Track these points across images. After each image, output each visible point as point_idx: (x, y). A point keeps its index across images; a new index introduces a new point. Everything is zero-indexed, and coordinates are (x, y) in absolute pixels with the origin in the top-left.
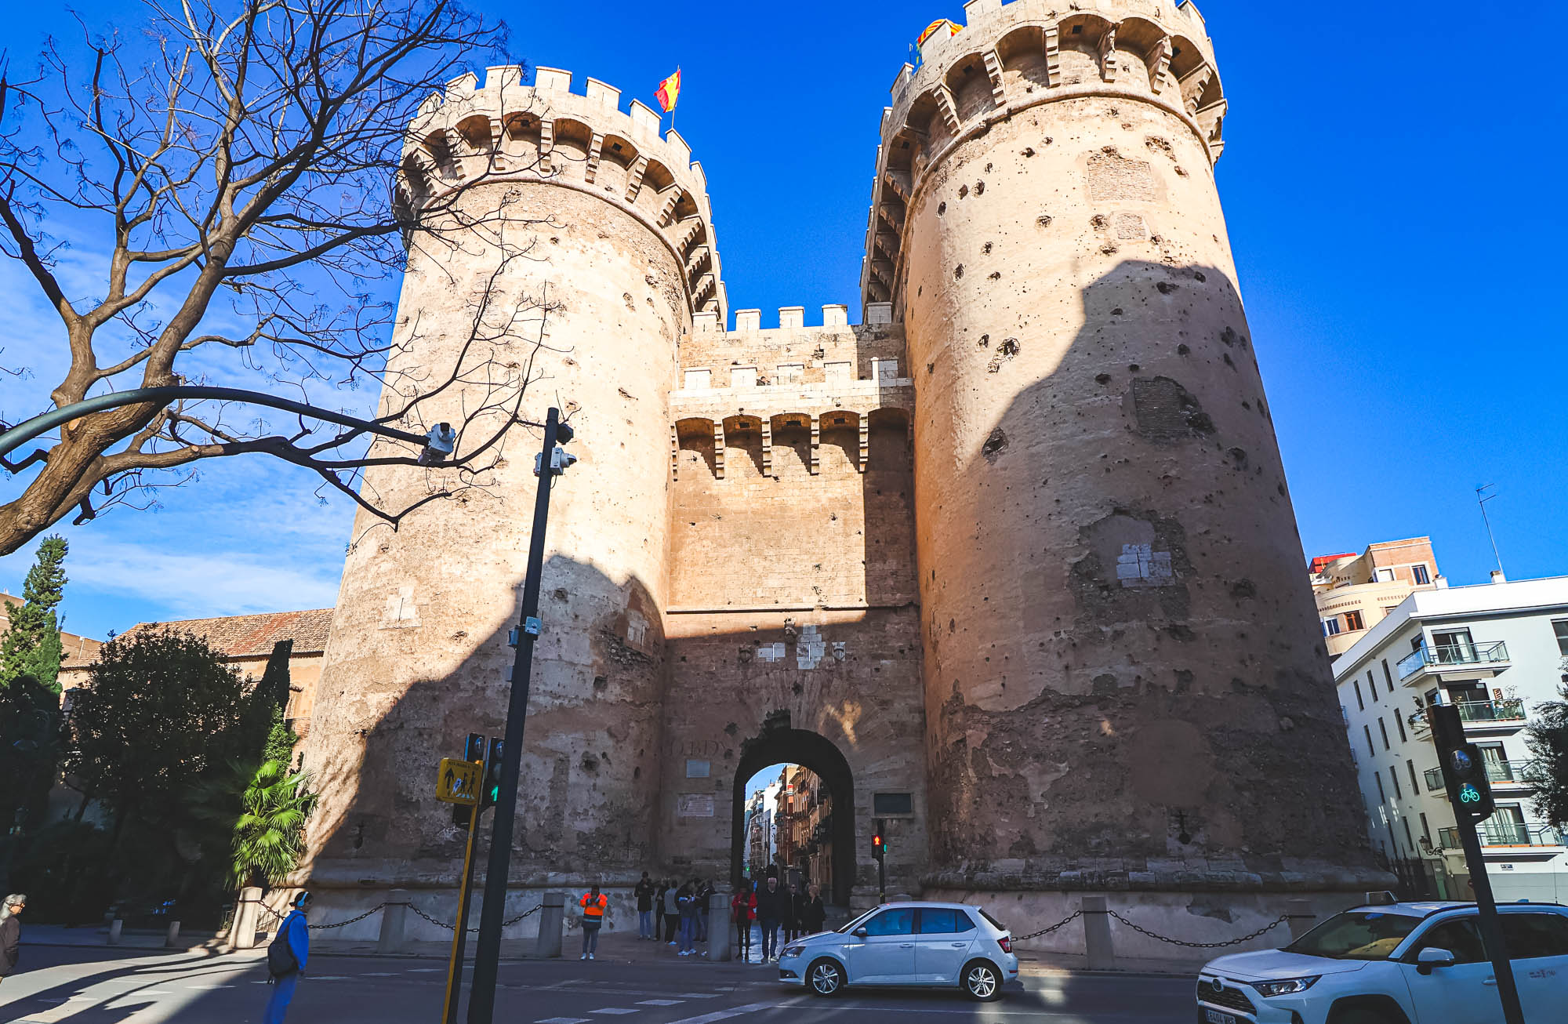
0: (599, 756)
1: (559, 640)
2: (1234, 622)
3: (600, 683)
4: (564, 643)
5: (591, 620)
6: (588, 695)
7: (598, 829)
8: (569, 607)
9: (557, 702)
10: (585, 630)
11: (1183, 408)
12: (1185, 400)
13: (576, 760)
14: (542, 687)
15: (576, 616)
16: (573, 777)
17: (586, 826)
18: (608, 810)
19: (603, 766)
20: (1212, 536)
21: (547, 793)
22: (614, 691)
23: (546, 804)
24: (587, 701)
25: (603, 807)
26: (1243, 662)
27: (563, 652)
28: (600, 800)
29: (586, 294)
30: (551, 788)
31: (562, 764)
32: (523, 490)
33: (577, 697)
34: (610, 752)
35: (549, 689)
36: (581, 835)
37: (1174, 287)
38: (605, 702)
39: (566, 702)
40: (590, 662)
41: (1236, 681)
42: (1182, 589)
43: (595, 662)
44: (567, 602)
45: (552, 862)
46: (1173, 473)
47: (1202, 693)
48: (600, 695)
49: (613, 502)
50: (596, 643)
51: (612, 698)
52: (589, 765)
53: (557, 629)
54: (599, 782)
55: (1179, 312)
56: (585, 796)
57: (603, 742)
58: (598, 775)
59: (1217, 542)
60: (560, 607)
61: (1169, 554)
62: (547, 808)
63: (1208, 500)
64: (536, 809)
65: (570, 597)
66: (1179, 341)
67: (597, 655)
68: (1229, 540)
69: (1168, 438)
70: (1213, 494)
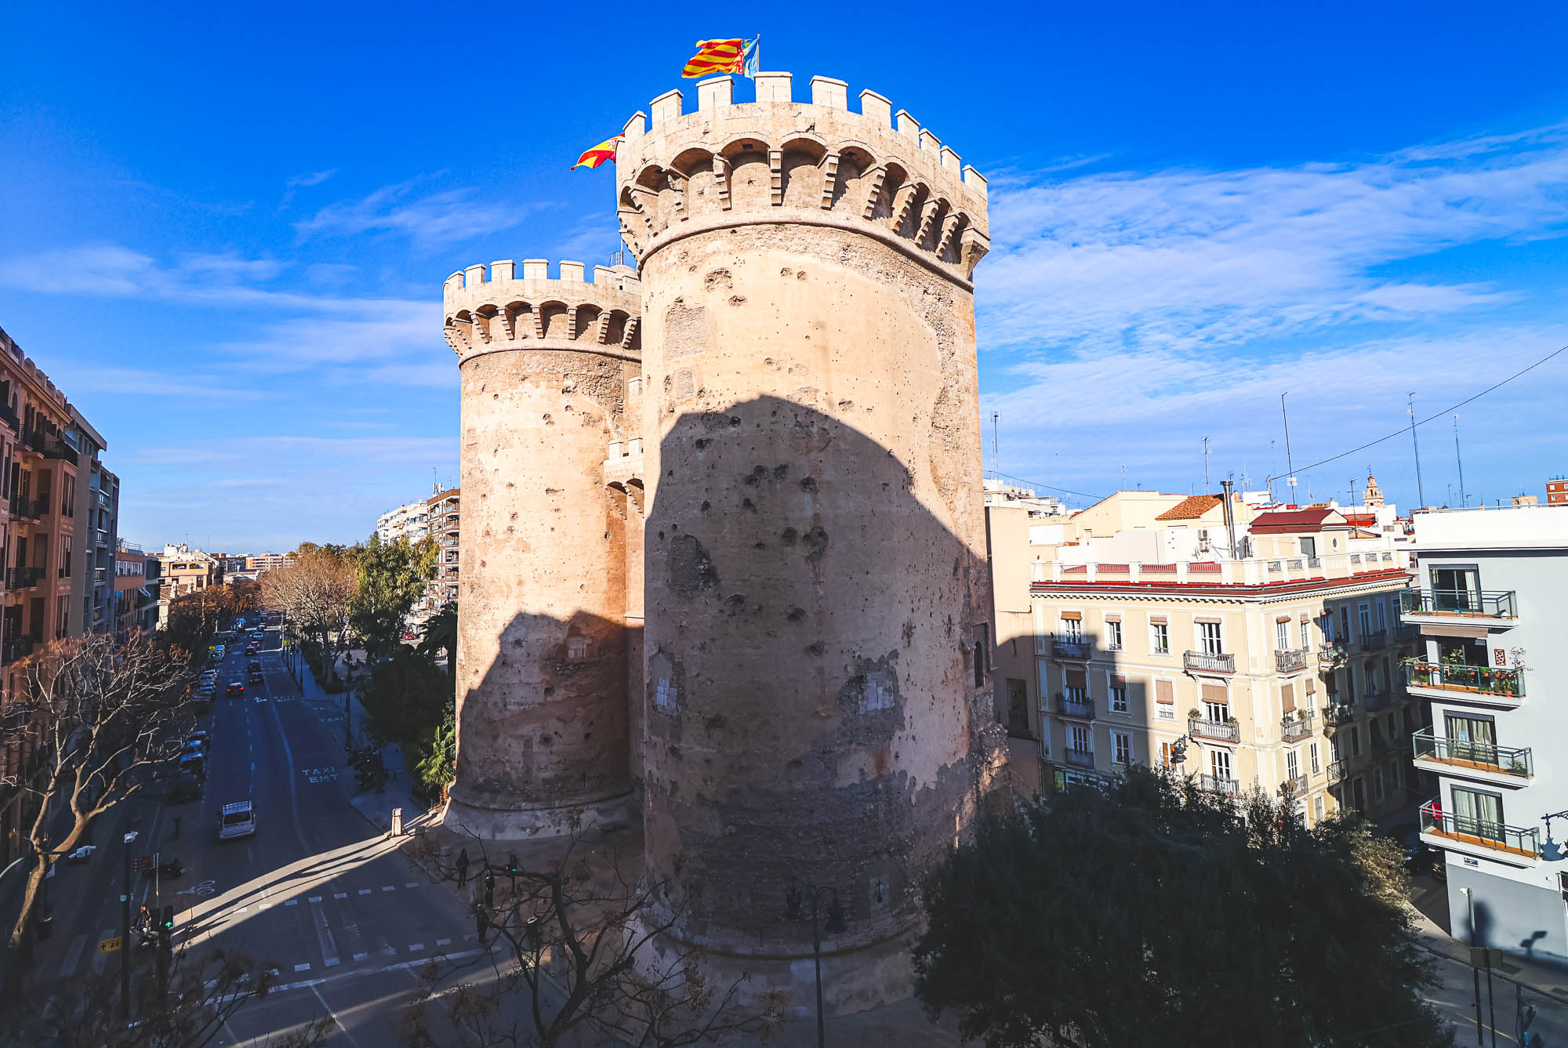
0: (552, 734)
1: (519, 671)
2: (705, 750)
3: (548, 691)
4: (523, 672)
5: (538, 654)
6: (541, 700)
7: (556, 775)
8: (523, 650)
9: (522, 708)
10: (535, 662)
11: (701, 562)
12: (701, 554)
13: (537, 739)
14: (512, 701)
15: (529, 654)
16: (535, 749)
17: (546, 775)
18: (563, 764)
19: (556, 739)
20: (701, 678)
21: (521, 759)
22: (560, 694)
23: (521, 765)
24: (540, 704)
25: (558, 763)
26: (705, 781)
27: (522, 678)
28: (555, 759)
29: (516, 431)
30: (523, 756)
31: (528, 743)
32: (493, 581)
33: (533, 703)
34: (560, 731)
35: (517, 700)
36: (544, 780)
37: (709, 441)
38: (554, 702)
39: (527, 707)
40: (540, 680)
41: (699, 795)
42: (679, 719)
43: (544, 679)
44: (522, 647)
45: (528, 796)
46: (684, 623)
47: (680, 800)
48: (549, 699)
49: (548, 572)
50: (543, 668)
51: (559, 698)
52: (546, 740)
53: (518, 665)
54: (554, 749)
55: (708, 468)
56: (544, 758)
57: (553, 725)
58: (552, 745)
59: (702, 683)
60: (519, 651)
61: (676, 690)
62: (523, 768)
63: (703, 647)
64: (517, 769)
65: (524, 643)
66: (703, 497)
67: (544, 675)
68: (712, 682)
69: (686, 592)
70: (707, 641)
